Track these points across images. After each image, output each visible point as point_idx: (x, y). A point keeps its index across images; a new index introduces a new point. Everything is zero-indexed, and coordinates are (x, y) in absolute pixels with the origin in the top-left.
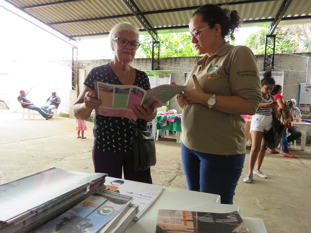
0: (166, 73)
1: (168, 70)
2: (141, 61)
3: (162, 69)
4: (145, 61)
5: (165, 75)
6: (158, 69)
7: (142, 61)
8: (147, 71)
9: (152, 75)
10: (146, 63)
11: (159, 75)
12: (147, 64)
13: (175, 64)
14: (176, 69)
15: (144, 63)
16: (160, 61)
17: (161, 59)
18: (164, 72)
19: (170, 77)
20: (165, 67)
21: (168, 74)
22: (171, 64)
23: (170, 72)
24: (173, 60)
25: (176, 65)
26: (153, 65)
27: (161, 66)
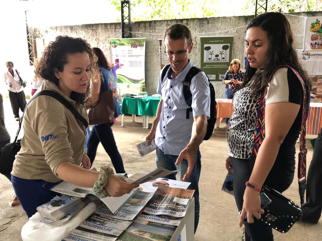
0: (139, 41)
1: (142, 37)
2: (109, 27)
3: (135, 36)
4: (114, 27)
5: (138, 43)
6: (130, 36)
7: (111, 27)
8: (117, 40)
9: (123, 44)
10: (115, 29)
11: (131, 44)
12: (117, 30)
13: (150, 29)
14: (152, 36)
15: (113, 29)
16: (132, 26)
17: (132, 24)
18: (137, 40)
19: (144, 46)
20: (138, 33)
21: (142, 43)
22: (145, 29)
23: (143, 40)
24: (147, 25)
25: (151, 31)
26: (123, 31)
27: (133, 33)
